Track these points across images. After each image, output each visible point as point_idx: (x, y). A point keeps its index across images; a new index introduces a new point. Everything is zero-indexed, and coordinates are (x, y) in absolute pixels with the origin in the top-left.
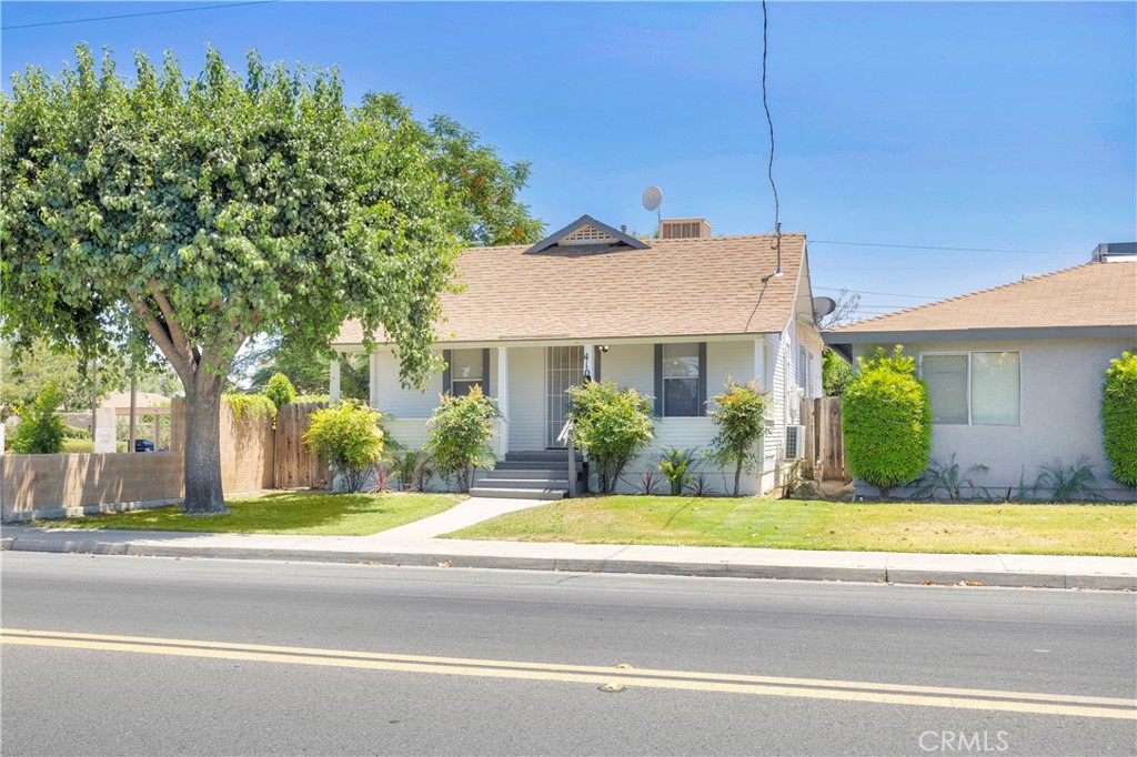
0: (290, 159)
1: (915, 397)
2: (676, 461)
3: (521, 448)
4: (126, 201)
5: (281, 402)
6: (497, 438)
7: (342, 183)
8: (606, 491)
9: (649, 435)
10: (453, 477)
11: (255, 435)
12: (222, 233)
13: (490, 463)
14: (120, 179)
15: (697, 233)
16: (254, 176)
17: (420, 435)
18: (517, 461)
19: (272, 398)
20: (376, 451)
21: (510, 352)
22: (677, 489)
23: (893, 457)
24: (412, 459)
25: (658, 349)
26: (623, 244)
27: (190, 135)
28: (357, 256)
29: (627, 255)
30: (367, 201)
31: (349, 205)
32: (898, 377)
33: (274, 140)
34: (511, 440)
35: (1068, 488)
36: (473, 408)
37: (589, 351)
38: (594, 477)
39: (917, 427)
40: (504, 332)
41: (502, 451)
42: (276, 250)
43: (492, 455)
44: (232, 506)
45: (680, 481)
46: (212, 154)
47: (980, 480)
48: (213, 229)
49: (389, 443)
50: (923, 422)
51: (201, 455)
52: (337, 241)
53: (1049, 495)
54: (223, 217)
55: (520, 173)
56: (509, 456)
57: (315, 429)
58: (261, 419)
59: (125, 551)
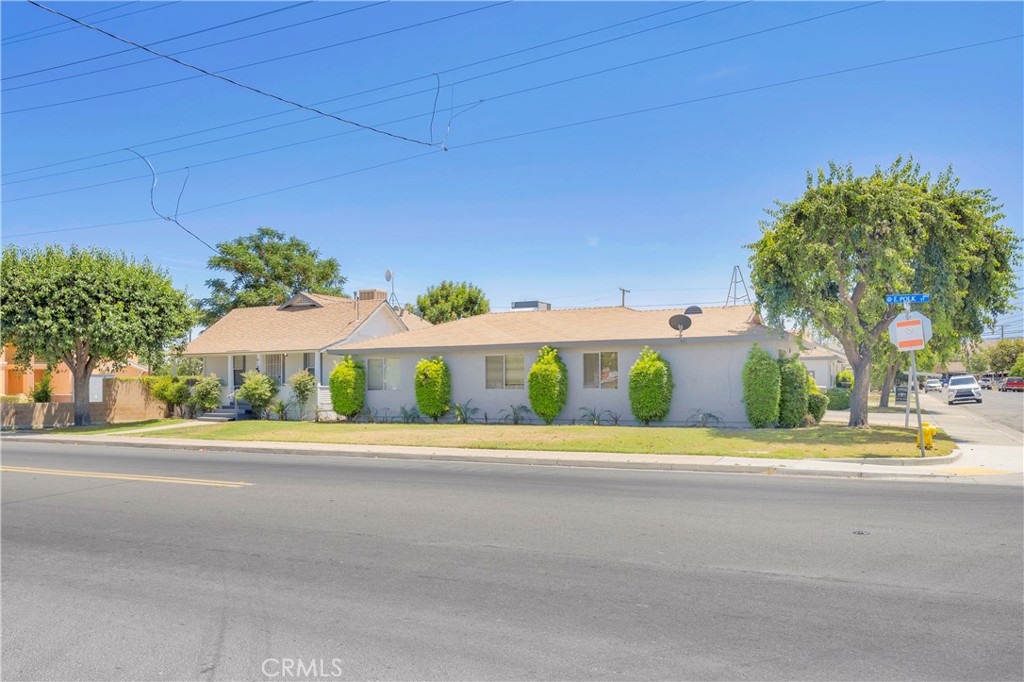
1: (351, 378)
2: (281, 406)
22: (280, 418)
25: (306, 355)
26: (315, 305)
29: (313, 310)
32: (346, 369)
47: (382, 413)
50: (355, 389)
56: (229, 404)
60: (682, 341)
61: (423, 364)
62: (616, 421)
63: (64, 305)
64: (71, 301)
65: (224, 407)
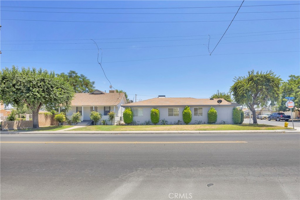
0: (45, 82)
1: (131, 113)
2: (104, 121)
3: (85, 119)
4: (19, 87)
5: (53, 113)
6: (82, 118)
7: (53, 86)
8: (95, 125)
9: (100, 118)
10: (75, 123)
11: (49, 118)
12: (34, 92)
13: (80, 121)
14: (18, 84)
15: (114, 92)
16: (39, 85)
17: (71, 118)
18: (84, 121)
19: (52, 113)
20: (64, 120)
21: (84, 107)
22: (104, 124)
23: (128, 120)
24: (70, 121)
25: (104, 107)
26: (102, 93)
27: (29, 79)
28: (55, 95)
29: (102, 95)
30: (57, 88)
31: (54, 89)
32: (129, 111)
33: (43, 80)
34: (84, 118)
35: (148, 124)
36: (78, 114)
37: (94, 107)
38: (94, 123)
39: (131, 117)
40: (83, 105)
41: (82, 120)
42: (42, 94)
43: (81, 120)
44: (40, 128)
45: (105, 123)
46: (32, 82)
47: (138, 123)
48: (33, 92)
49: (66, 119)
50: (132, 116)
51: (35, 121)
52: (52, 93)
53: (146, 124)
54: (34, 90)
55: (93, 83)
56: (83, 121)
57: (55, 117)
58: (50, 116)
59: (18, 134)
60: (219, 106)
61: (153, 110)
62: (205, 123)
63: (41, 88)
64: (44, 87)
65: (81, 122)
